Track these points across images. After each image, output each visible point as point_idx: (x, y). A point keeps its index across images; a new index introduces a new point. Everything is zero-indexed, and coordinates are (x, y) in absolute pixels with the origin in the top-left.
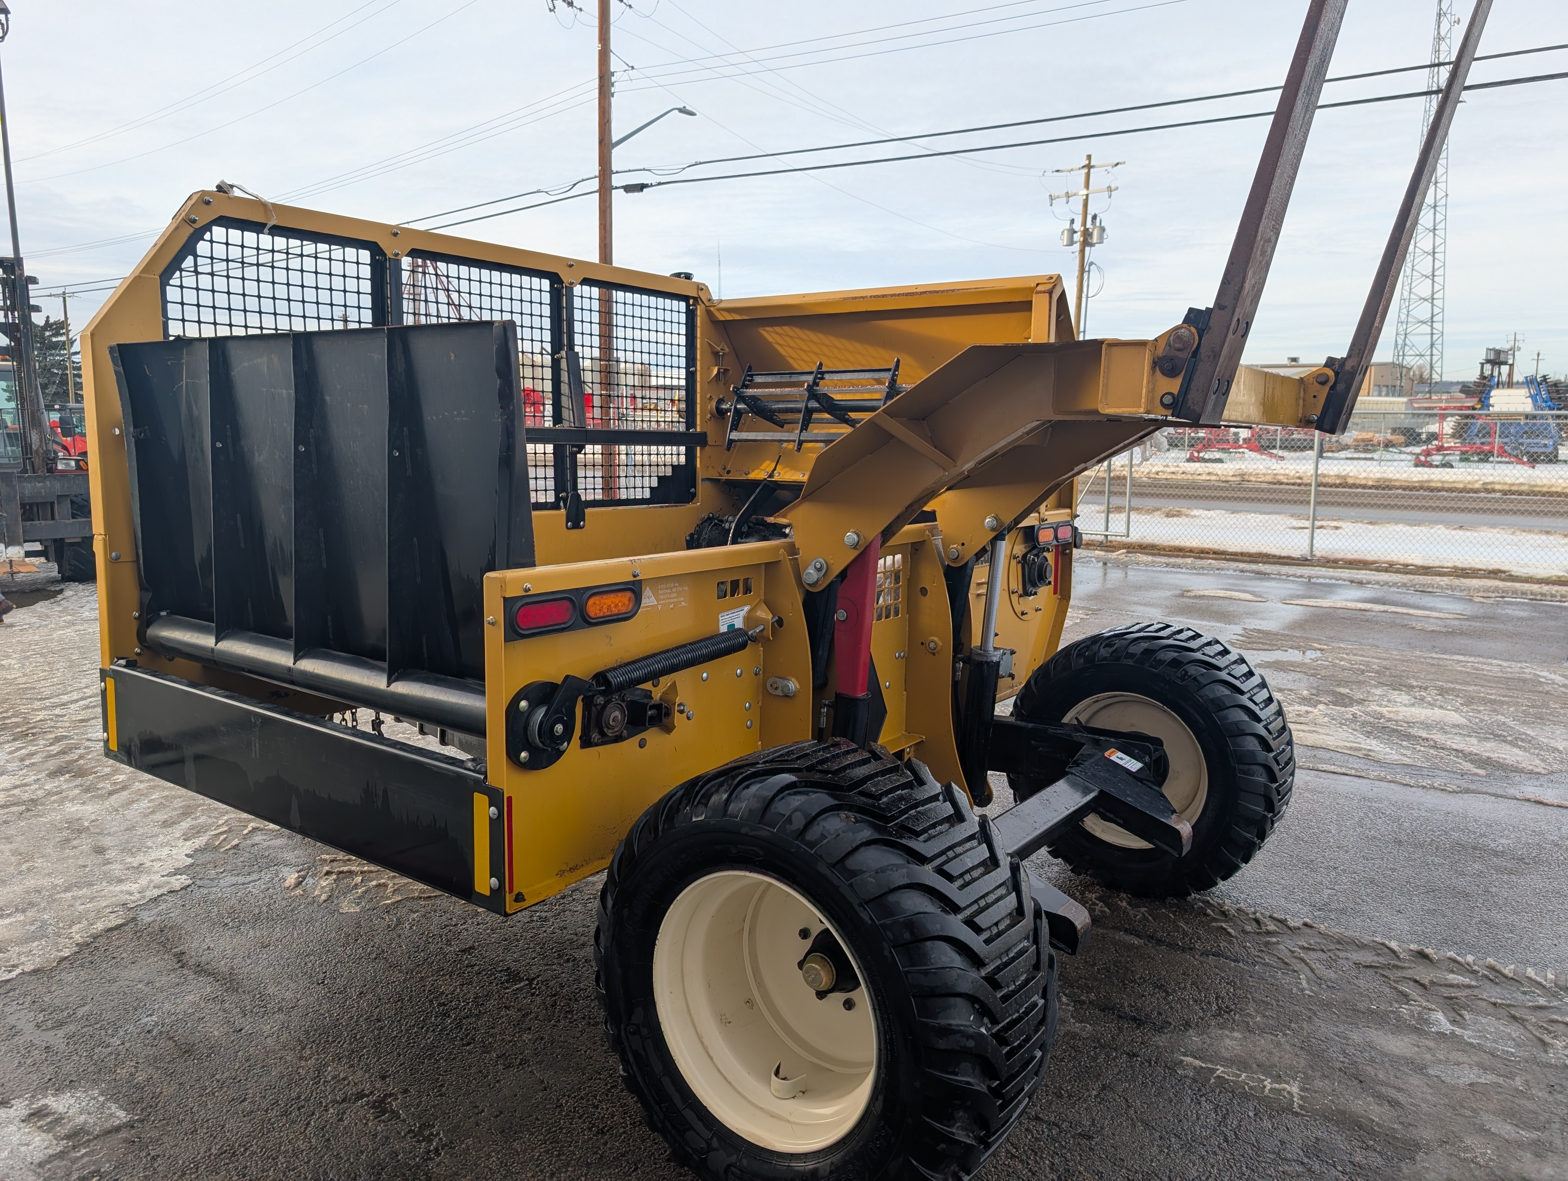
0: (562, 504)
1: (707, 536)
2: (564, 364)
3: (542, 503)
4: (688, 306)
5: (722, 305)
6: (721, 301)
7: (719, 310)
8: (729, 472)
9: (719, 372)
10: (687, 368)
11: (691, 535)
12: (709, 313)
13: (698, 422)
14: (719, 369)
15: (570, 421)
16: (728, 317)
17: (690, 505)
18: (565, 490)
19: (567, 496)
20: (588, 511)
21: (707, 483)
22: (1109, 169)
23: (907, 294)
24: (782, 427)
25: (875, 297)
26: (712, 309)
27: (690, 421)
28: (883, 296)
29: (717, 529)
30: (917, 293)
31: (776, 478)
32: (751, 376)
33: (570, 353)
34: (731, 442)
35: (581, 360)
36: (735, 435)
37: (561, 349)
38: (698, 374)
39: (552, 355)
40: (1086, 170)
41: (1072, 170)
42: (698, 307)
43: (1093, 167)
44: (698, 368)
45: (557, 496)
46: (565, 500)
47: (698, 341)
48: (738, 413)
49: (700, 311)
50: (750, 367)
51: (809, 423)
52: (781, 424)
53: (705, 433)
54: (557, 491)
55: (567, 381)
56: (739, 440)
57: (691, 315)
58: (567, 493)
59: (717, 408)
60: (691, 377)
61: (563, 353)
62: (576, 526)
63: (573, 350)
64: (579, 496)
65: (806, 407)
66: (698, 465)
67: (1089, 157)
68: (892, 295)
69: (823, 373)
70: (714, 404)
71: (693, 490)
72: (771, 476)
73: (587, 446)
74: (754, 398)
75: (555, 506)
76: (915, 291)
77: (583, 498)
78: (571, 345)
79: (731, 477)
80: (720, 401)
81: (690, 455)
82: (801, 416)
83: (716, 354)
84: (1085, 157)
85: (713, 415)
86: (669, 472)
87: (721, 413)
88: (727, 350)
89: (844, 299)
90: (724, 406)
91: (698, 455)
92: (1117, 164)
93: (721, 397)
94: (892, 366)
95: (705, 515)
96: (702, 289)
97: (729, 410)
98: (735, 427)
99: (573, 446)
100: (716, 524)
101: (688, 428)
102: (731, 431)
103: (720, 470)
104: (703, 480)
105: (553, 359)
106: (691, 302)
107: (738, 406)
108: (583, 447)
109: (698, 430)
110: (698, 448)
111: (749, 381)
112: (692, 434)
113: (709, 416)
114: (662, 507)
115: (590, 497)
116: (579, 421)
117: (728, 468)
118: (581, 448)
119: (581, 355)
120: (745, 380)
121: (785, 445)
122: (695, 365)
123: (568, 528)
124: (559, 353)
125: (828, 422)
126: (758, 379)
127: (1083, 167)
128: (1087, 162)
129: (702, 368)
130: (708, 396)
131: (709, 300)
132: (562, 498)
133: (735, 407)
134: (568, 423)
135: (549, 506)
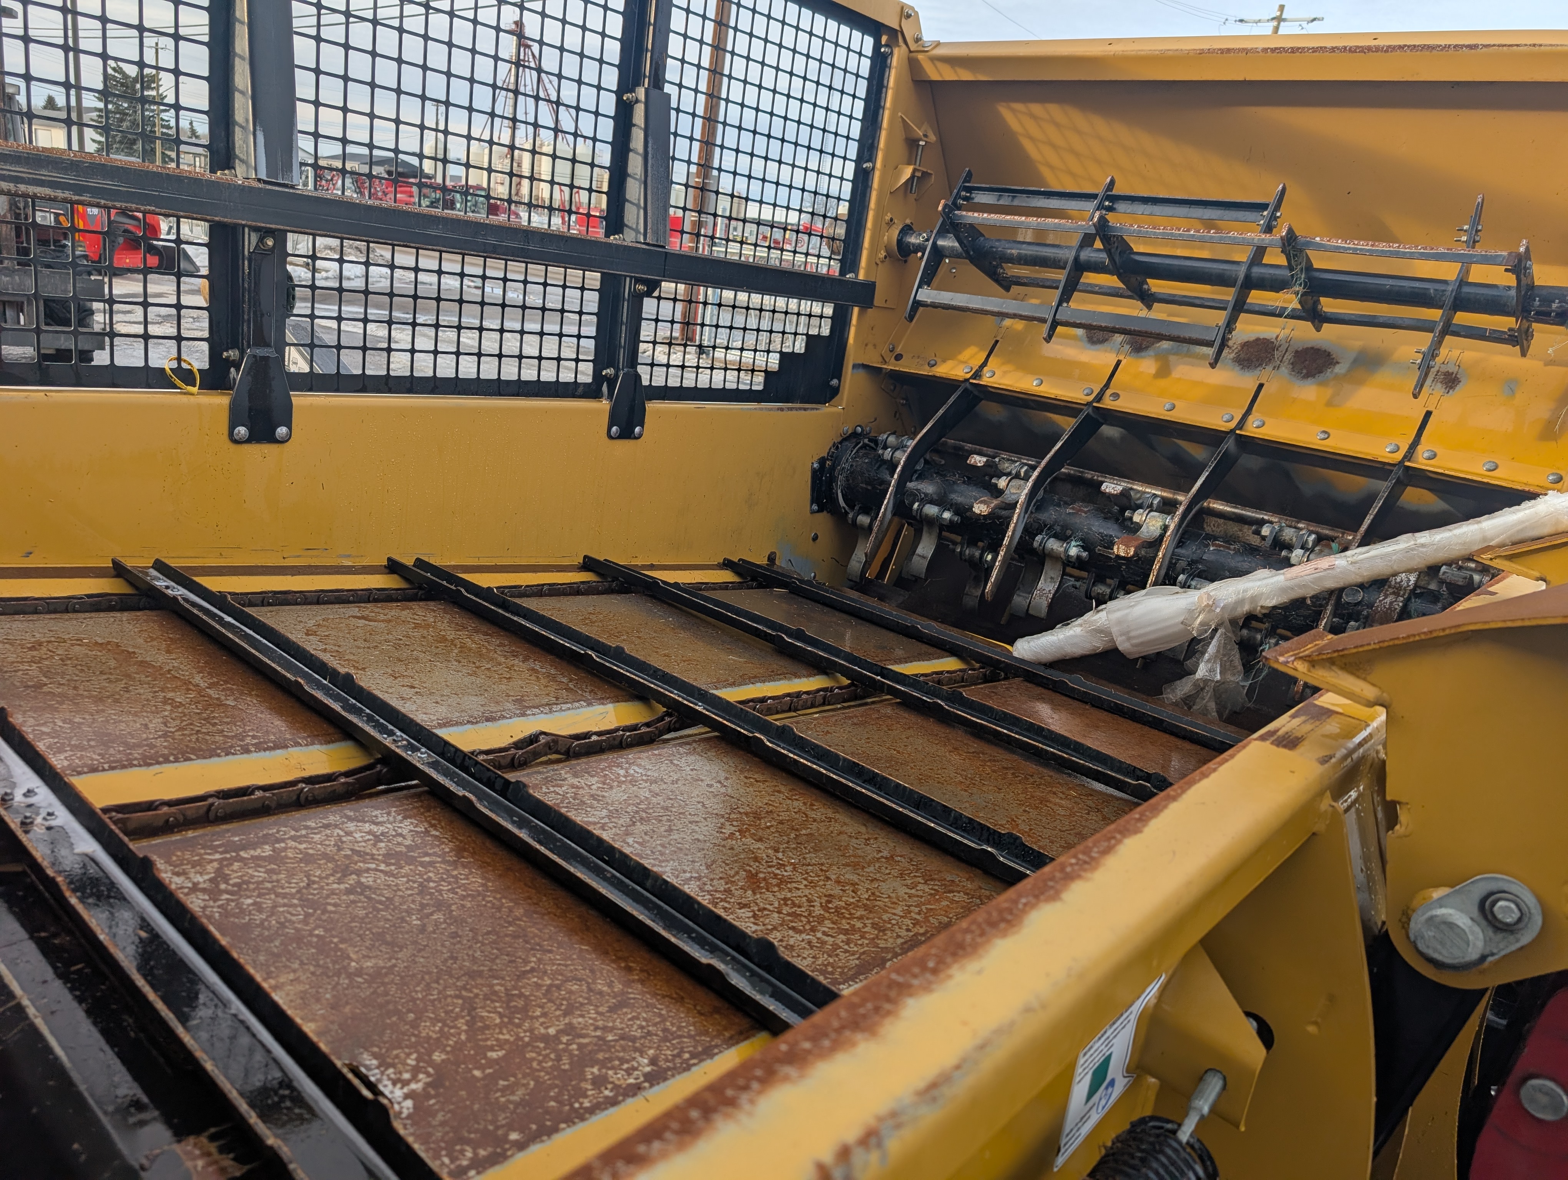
0: (605, 388)
1: (847, 466)
2: (639, 115)
3: (567, 384)
4: (877, 46)
5: (939, 52)
6: (938, 44)
7: (935, 59)
8: (898, 357)
9: (913, 176)
10: (858, 161)
11: (822, 461)
12: (913, 64)
13: (863, 262)
14: (915, 170)
15: (637, 231)
16: (949, 74)
17: (827, 409)
18: (612, 363)
19: (616, 376)
20: (652, 406)
21: (861, 372)
22: (1304, 24)
23: (1353, 50)
24: (1007, 289)
25: (1273, 50)
26: (920, 57)
27: (849, 261)
28: (1294, 50)
29: (866, 455)
30: (1378, 49)
31: (986, 380)
32: (969, 190)
33: (654, 92)
34: (917, 304)
35: (673, 113)
36: (926, 295)
37: (637, 83)
38: (877, 174)
39: (619, 93)
40: (1275, 23)
41: (1259, 21)
42: (896, 51)
43: (1284, 20)
44: (879, 164)
45: (597, 374)
46: (612, 381)
47: (887, 114)
48: (938, 254)
49: (897, 58)
50: (969, 175)
51: (1074, 289)
52: (1006, 284)
53: (873, 285)
54: (598, 363)
55: (641, 150)
56: (934, 306)
57: (880, 62)
58: (617, 370)
59: (900, 242)
60: (862, 180)
61: (641, 93)
62: (627, 433)
63: (662, 89)
64: (638, 377)
65: (1076, 259)
66: (851, 340)
67: (1282, 8)
68: (1315, 50)
69: (1115, 199)
70: (895, 233)
71: (835, 382)
72: (977, 374)
73: (663, 284)
74: (973, 230)
75: (591, 392)
76: (1373, 43)
77: (645, 382)
78: (658, 80)
79: (905, 366)
80: (907, 230)
81: (840, 321)
82: (1061, 276)
83: (912, 143)
84: (1277, 7)
85: (889, 255)
86: (800, 346)
87: (904, 251)
88: (932, 138)
89: (1202, 52)
90: (913, 240)
91: (854, 321)
92: (1314, 20)
93: (908, 221)
94: (1271, 200)
95: (848, 428)
96: (909, 16)
97: (921, 248)
98: (927, 280)
99: (638, 281)
100: (865, 446)
101: (843, 272)
102: (919, 287)
103: (885, 351)
104: (855, 366)
105: (620, 103)
106: (884, 39)
107: (940, 243)
108: (655, 285)
109: (861, 276)
110: (856, 310)
111: (966, 199)
112: (847, 282)
113: (883, 254)
114: (782, 409)
115: (659, 381)
116: (656, 232)
117: (898, 350)
118: (652, 286)
119: (674, 104)
120: (958, 196)
121: (1007, 322)
122: (872, 158)
123: (610, 437)
124: (632, 90)
125: (1114, 293)
126: (981, 198)
127: (1273, 19)
128: (1278, 13)
129: (884, 166)
130: (888, 218)
131: (918, 40)
132: (607, 378)
133: (934, 243)
134: (633, 234)
135: (580, 390)
